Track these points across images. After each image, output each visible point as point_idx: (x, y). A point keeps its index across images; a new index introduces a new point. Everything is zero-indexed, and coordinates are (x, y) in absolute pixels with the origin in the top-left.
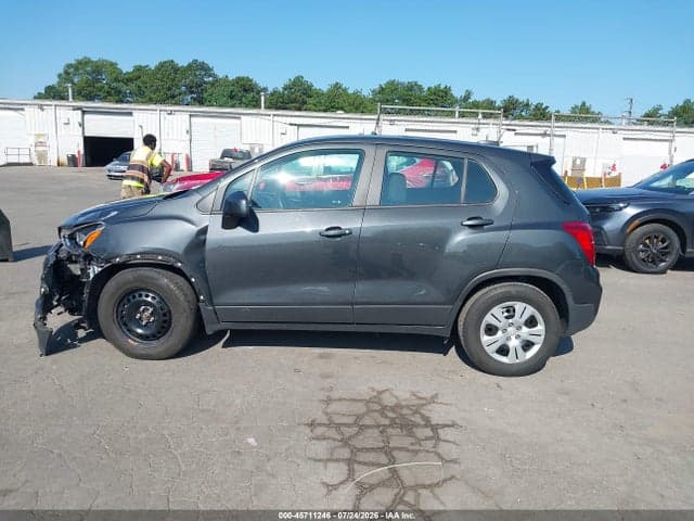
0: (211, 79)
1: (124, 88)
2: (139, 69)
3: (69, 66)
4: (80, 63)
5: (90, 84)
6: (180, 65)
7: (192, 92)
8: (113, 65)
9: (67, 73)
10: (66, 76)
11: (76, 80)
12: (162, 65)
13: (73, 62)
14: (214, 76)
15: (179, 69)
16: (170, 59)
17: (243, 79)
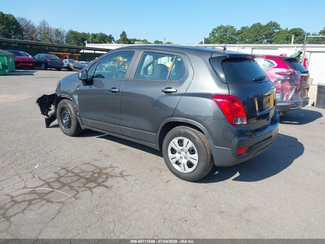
0: (278, 30)
1: (235, 38)
2: (243, 28)
3: (215, 29)
4: (219, 28)
5: (221, 37)
6: (263, 25)
7: (267, 38)
8: (232, 27)
9: (213, 32)
10: (213, 34)
11: (216, 35)
12: (254, 26)
13: (216, 28)
14: (280, 29)
15: (262, 27)
16: (258, 22)
17: (295, 29)
